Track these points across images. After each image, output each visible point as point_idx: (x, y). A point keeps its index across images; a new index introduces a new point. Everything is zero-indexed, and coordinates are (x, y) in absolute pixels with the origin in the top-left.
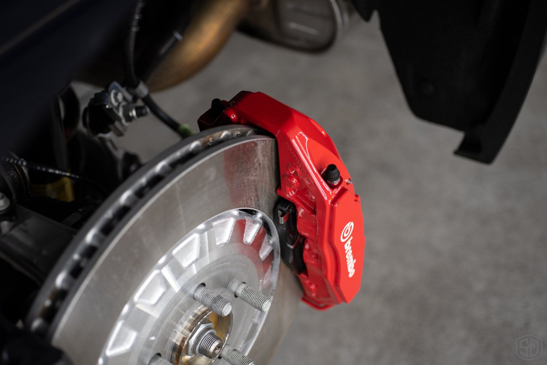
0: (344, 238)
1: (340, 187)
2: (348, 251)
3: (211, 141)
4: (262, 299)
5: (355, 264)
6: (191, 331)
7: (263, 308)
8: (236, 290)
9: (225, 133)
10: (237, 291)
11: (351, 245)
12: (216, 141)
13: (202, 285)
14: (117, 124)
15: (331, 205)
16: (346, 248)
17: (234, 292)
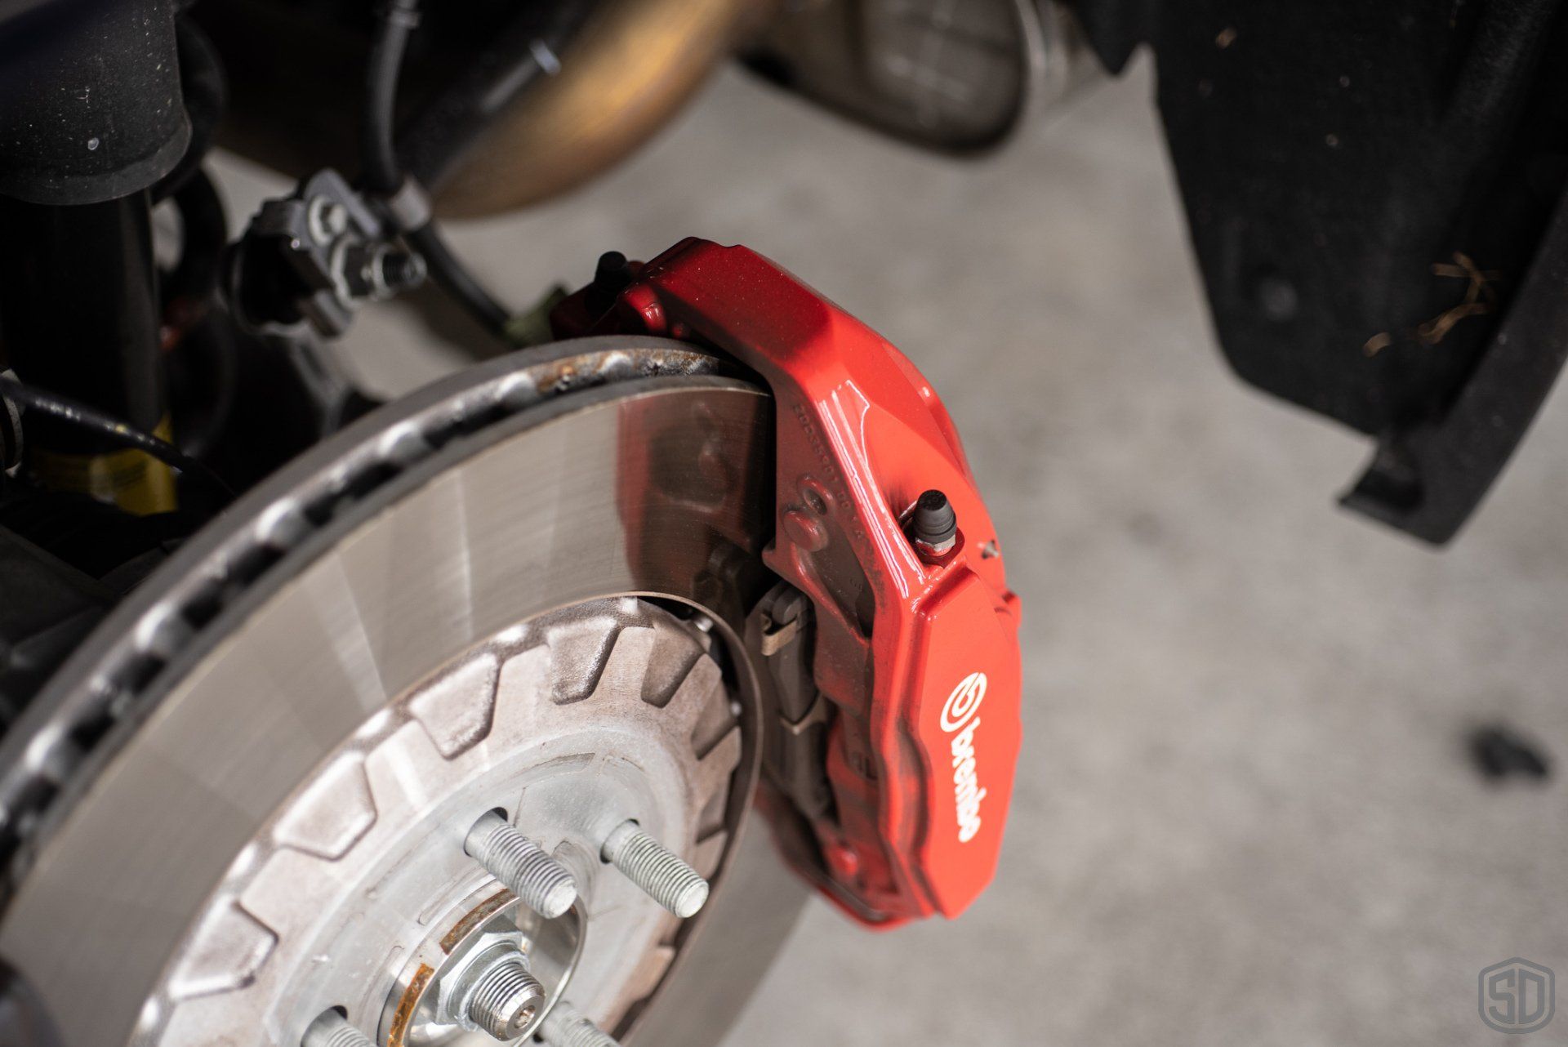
0: (952, 719)
1: (955, 563)
2: (964, 760)
3: (566, 378)
4: (678, 879)
5: (983, 803)
6: (447, 950)
7: (681, 904)
8: (607, 839)
9: (614, 359)
10: (608, 844)
11: (973, 743)
12: (584, 379)
13: (495, 814)
14: (322, 299)
15: (918, 613)
16: (954, 752)
17: (600, 846)
